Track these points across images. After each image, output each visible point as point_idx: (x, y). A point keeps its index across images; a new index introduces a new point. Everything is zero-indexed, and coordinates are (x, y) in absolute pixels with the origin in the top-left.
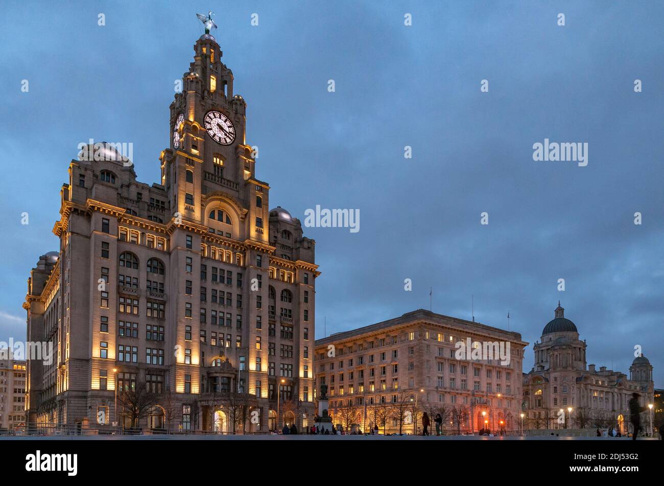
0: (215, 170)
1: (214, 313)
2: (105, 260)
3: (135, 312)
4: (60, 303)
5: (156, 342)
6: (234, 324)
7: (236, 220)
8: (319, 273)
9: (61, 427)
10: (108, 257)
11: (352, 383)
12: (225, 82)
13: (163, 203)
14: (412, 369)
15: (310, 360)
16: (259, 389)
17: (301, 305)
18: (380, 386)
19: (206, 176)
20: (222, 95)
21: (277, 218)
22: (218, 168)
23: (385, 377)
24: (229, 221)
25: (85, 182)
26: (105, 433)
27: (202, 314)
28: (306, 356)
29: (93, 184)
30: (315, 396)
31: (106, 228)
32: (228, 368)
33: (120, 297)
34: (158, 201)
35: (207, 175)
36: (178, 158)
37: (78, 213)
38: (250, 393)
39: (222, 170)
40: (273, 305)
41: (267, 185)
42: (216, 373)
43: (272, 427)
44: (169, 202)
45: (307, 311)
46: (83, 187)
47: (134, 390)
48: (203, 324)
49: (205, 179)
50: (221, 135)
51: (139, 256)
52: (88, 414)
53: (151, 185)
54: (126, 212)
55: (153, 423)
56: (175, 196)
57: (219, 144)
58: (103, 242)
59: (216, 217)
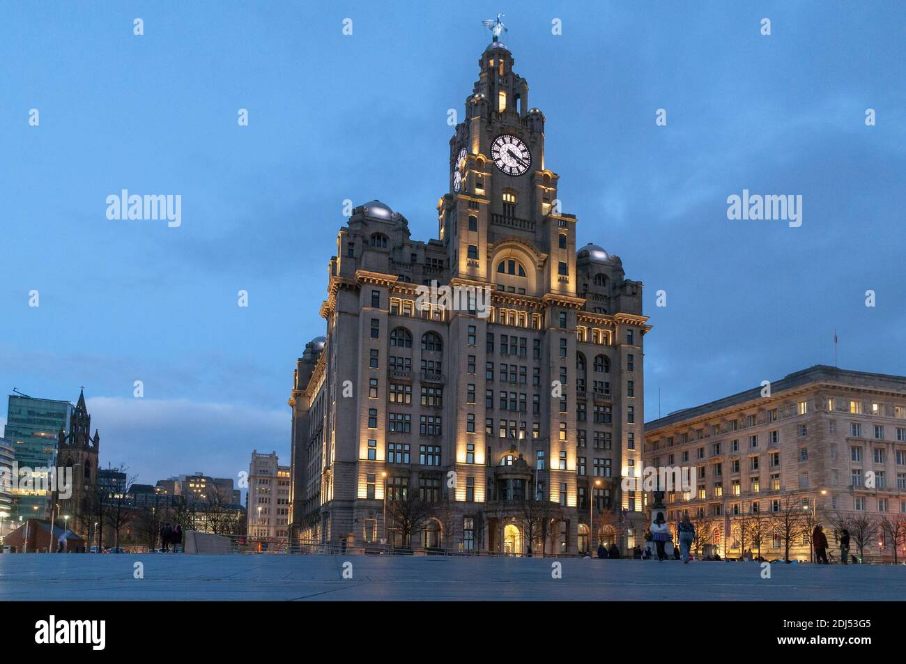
0: (505, 210)
1: (503, 395)
2: (375, 340)
3: (408, 401)
4: (326, 397)
5: (431, 437)
6: (530, 408)
7: (531, 270)
8: (650, 327)
9: (325, 544)
10: (377, 337)
11: (704, 483)
12: (517, 96)
13: (441, 262)
14: (804, 458)
15: (637, 452)
16: (563, 494)
17: (622, 375)
18: (750, 487)
19: (493, 220)
20: (513, 113)
21: (588, 260)
22: (509, 207)
23: (758, 472)
24: (522, 273)
25: (354, 251)
26: (372, 553)
27: (487, 398)
28: (631, 445)
29: (363, 252)
30: (646, 504)
31: (376, 302)
32: (521, 467)
33: (391, 384)
34: (435, 260)
35: (495, 217)
36: (458, 203)
37: (347, 289)
38: (551, 500)
39: (513, 208)
40: (582, 378)
41: (573, 217)
42: (506, 474)
43: (583, 548)
44: (449, 260)
45: (632, 382)
46: (352, 257)
47: (405, 499)
48: (490, 410)
49: (492, 224)
50: (512, 163)
51: (412, 331)
52: (354, 528)
53: (426, 242)
54: (399, 280)
55: (428, 540)
56: (456, 251)
57: (510, 175)
58: (372, 319)
59: (506, 270)
